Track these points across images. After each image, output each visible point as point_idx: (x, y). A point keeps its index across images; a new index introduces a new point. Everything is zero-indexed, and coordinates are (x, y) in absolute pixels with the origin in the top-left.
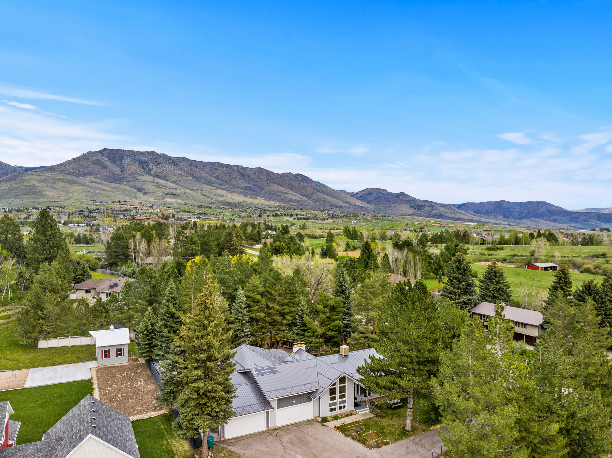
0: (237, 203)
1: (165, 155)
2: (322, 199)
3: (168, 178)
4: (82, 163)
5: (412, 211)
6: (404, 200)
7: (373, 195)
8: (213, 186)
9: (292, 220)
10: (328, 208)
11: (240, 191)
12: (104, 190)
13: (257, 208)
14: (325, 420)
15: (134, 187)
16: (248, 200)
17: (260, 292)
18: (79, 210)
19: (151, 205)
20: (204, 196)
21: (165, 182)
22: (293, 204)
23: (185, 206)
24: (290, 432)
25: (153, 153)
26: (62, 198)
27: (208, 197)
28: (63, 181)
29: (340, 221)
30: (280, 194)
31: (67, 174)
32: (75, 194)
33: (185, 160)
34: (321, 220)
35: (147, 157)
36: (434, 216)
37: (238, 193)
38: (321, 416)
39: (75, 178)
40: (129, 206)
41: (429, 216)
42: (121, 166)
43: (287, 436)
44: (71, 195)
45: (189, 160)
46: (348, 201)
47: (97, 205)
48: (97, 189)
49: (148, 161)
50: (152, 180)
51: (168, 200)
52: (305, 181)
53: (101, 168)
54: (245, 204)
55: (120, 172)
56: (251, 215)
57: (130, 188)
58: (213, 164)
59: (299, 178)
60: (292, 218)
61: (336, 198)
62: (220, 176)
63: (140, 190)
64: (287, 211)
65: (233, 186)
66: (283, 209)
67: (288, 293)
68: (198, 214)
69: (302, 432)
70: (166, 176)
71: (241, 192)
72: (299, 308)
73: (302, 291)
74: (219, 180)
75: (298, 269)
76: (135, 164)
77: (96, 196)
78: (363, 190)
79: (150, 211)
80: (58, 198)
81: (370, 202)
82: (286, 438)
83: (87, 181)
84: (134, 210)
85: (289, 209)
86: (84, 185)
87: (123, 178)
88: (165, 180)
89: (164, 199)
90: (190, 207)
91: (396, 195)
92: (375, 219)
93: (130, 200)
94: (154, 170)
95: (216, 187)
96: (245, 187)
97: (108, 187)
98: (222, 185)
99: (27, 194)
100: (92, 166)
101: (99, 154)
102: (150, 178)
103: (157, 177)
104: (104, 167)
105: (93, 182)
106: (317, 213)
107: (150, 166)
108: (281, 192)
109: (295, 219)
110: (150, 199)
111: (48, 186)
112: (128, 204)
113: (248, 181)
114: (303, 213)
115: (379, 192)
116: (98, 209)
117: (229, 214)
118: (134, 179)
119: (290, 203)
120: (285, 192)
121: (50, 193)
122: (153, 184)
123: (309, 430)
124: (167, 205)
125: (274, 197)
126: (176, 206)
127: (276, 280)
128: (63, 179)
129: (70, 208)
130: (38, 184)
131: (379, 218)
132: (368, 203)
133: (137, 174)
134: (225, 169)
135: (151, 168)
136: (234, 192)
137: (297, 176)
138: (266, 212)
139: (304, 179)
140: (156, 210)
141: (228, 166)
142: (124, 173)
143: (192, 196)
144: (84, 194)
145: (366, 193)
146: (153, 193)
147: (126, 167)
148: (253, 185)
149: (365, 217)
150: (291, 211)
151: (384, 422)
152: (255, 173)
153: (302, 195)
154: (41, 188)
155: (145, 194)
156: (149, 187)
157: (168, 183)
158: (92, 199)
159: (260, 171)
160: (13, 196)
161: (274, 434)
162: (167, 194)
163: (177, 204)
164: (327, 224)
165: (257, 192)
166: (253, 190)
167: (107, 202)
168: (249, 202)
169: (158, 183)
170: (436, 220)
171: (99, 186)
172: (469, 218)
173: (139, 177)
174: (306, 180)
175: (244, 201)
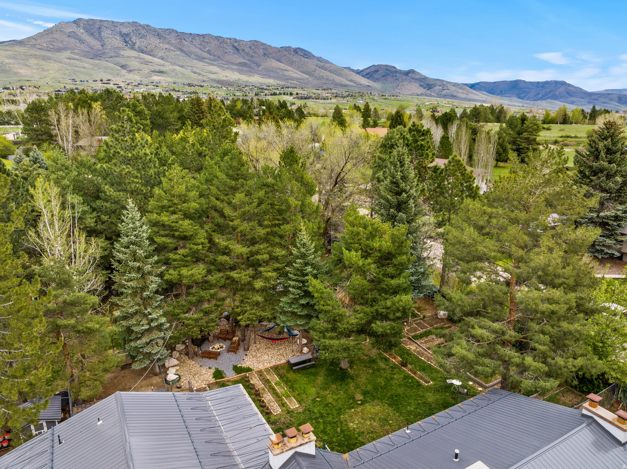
0: (232, 81)
1: (148, 26)
2: (325, 77)
3: (154, 53)
4: (55, 36)
5: (421, 90)
6: (413, 78)
7: (380, 72)
8: (204, 62)
9: (292, 100)
10: (331, 86)
11: (234, 67)
12: (84, 68)
13: (254, 87)
15: (117, 64)
16: (244, 78)
17: (192, 211)
18: (56, 90)
19: (136, 84)
20: (195, 73)
21: (151, 57)
22: (294, 82)
23: (175, 85)
25: (134, 23)
26: (37, 76)
27: (199, 74)
28: (35, 57)
29: (345, 101)
30: (278, 71)
31: (40, 49)
32: (50, 72)
33: (171, 31)
34: (324, 99)
35: (129, 29)
36: (445, 96)
37: (232, 70)
39: (49, 54)
40: (112, 85)
41: (439, 96)
42: (100, 39)
44: (46, 73)
45: (177, 32)
46: (353, 79)
47: (76, 84)
48: (76, 67)
49: (130, 33)
50: (137, 56)
51: (156, 78)
52: (306, 56)
53: (78, 41)
54: (240, 82)
55: (100, 47)
56: (247, 94)
57: (112, 65)
58: (203, 36)
59: (300, 52)
60: (292, 97)
61: (340, 75)
63: (123, 67)
64: (286, 90)
65: (227, 61)
66: (282, 88)
67: (265, 213)
68: (189, 93)
71: (235, 69)
72: (295, 251)
73: (303, 205)
74: (211, 55)
75: (292, 151)
76: (116, 37)
77: (75, 74)
78: (370, 67)
79: (135, 91)
80: (32, 76)
81: (376, 80)
83: (64, 57)
84: (118, 89)
85: (288, 88)
86: (60, 62)
87: (104, 53)
88: (151, 55)
89: (151, 77)
90: (180, 85)
91: (405, 73)
92: (383, 99)
93: (113, 79)
94: (138, 44)
95: (208, 63)
96: (240, 63)
97: (87, 63)
98: (215, 60)
100: (68, 39)
101: (74, 25)
102: (135, 53)
103: (142, 52)
104: (82, 41)
105: (70, 59)
106: (319, 92)
107: (134, 39)
108: (280, 69)
109: (295, 98)
110: (135, 77)
111: (19, 63)
112: (111, 82)
113: (243, 57)
114: (304, 93)
115: (386, 69)
117: (223, 93)
118: (117, 55)
119: (289, 81)
120: (284, 69)
121: (22, 71)
122: (138, 60)
124: (154, 84)
125: (272, 74)
126: (165, 85)
127: (236, 179)
128: (36, 55)
129: (46, 88)
130: (7, 61)
131: (387, 97)
132: (375, 82)
133: (119, 48)
134: (216, 42)
135: (134, 41)
136: (227, 68)
137: (297, 50)
138: (264, 91)
139: (305, 54)
140: (142, 90)
141: (220, 39)
142: (105, 47)
143: (182, 74)
144: (61, 72)
145: (373, 70)
146: (138, 70)
147: (106, 40)
148: (248, 60)
149: (371, 97)
150: (290, 90)
152: (250, 47)
153: (303, 72)
154: (11, 66)
155: (130, 71)
156: (134, 64)
157: (154, 59)
158: (70, 78)
159: (255, 44)
162: (154, 72)
163: (166, 83)
164: (331, 103)
165: (253, 68)
166: (249, 67)
167: (87, 81)
168: (244, 80)
169: (143, 59)
170: (448, 100)
171: (78, 62)
172: (482, 99)
173: (122, 52)
174: (308, 55)
175: (239, 79)
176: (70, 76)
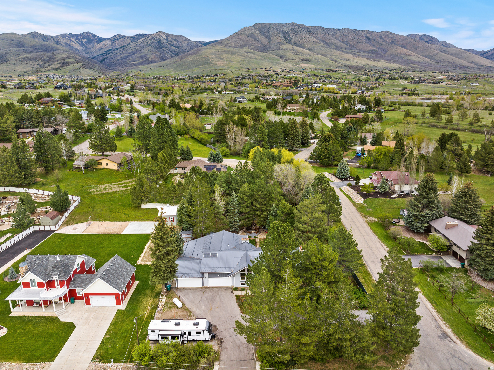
0: (361, 66)
1: (303, 25)
2: (446, 60)
3: (304, 46)
4: (240, 37)
8: (341, 51)
9: (406, 84)
10: (449, 69)
11: (365, 54)
12: (256, 59)
13: (377, 71)
14: (235, 289)
15: (277, 55)
16: (371, 63)
17: (248, 195)
18: (236, 76)
19: (288, 70)
20: (333, 60)
21: (301, 49)
22: (414, 65)
23: (315, 71)
24: (212, 292)
26: (226, 66)
27: (336, 61)
28: (227, 52)
30: (402, 56)
31: (230, 47)
32: (234, 63)
33: (319, 28)
35: (289, 28)
37: (363, 57)
38: (235, 286)
39: (235, 50)
40: (272, 72)
42: (269, 37)
43: (209, 293)
44: (232, 64)
45: (323, 28)
46: (474, 61)
47: (249, 72)
48: (251, 58)
49: (289, 31)
50: (292, 48)
51: (303, 65)
52: (430, 42)
53: (254, 40)
54: (367, 67)
55: (268, 43)
56: (371, 77)
57: (274, 56)
58: (343, 30)
59: (425, 39)
60: (407, 82)
61: (461, 57)
62: (348, 42)
63: (282, 57)
64: (406, 75)
65: (360, 50)
66: (402, 72)
68: (325, 77)
69: (218, 293)
70: (303, 44)
71: (366, 56)
74: (347, 45)
76: (279, 35)
77: (249, 64)
79: (287, 76)
80: (223, 66)
82: (207, 295)
83: (244, 51)
84: (275, 75)
85: (408, 72)
86: (241, 55)
87: (270, 47)
88: (302, 47)
89: (299, 64)
90: (320, 71)
93: (273, 67)
94: (294, 39)
95: (344, 52)
96: (370, 50)
97: (258, 55)
98: (349, 49)
99: (204, 64)
100: (247, 39)
101: (253, 28)
102: (290, 46)
103: (296, 46)
104: (256, 39)
105: (247, 52)
106: (436, 75)
108: (404, 54)
109: (409, 82)
110: (288, 65)
111: (217, 58)
112: (272, 70)
113: (374, 45)
114: (421, 76)
116: (249, 75)
118: (278, 48)
119: (411, 65)
120: (408, 54)
121: (218, 63)
122: (292, 51)
124: (301, 70)
125: (396, 59)
126: (308, 71)
128: (227, 51)
129: (230, 75)
130: (211, 56)
133: (280, 43)
135: (291, 37)
136: (359, 55)
137: (423, 37)
138: (385, 74)
139: (430, 40)
140: (292, 75)
141: (356, 31)
142: (271, 43)
143: (323, 61)
144: (241, 62)
146: (291, 59)
147: (272, 38)
148: (378, 48)
149: (487, 79)
152: (380, 37)
153: (425, 57)
154: (213, 59)
155: (286, 60)
156: (289, 54)
157: (304, 50)
158: (246, 67)
160: (195, 66)
161: (205, 290)
162: (302, 60)
163: (309, 69)
165: (380, 55)
166: (378, 53)
167: (256, 69)
168: (372, 65)
169: (296, 50)
171: (252, 55)
173: (282, 46)
174: (432, 41)
175: (367, 64)
176: (246, 65)
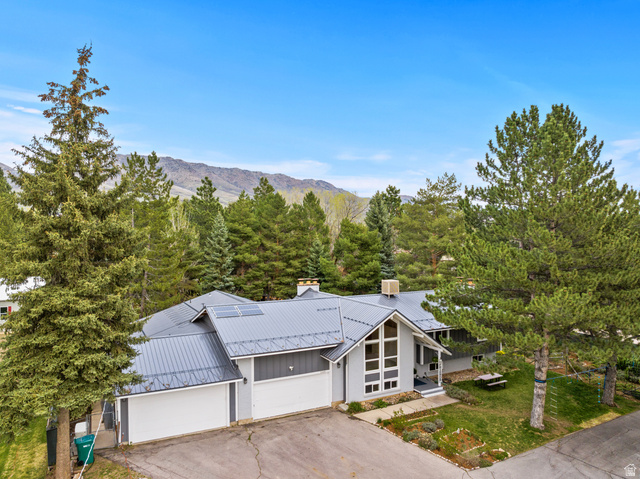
1: (181, 160)
3: (185, 184)
14: (356, 408)
17: (252, 223)
24: (281, 431)
25: (169, 159)
38: (349, 400)
43: (271, 438)
45: (206, 166)
58: (231, 170)
62: (238, 183)
69: (308, 431)
70: (182, 182)
72: (311, 249)
82: (269, 443)
88: (181, 186)
123: (322, 426)
134: (243, 175)
141: (248, 172)
151: (481, 412)
152: (275, 179)
157: (184, 189)
159: (280, 177)
161: (245, 434)
